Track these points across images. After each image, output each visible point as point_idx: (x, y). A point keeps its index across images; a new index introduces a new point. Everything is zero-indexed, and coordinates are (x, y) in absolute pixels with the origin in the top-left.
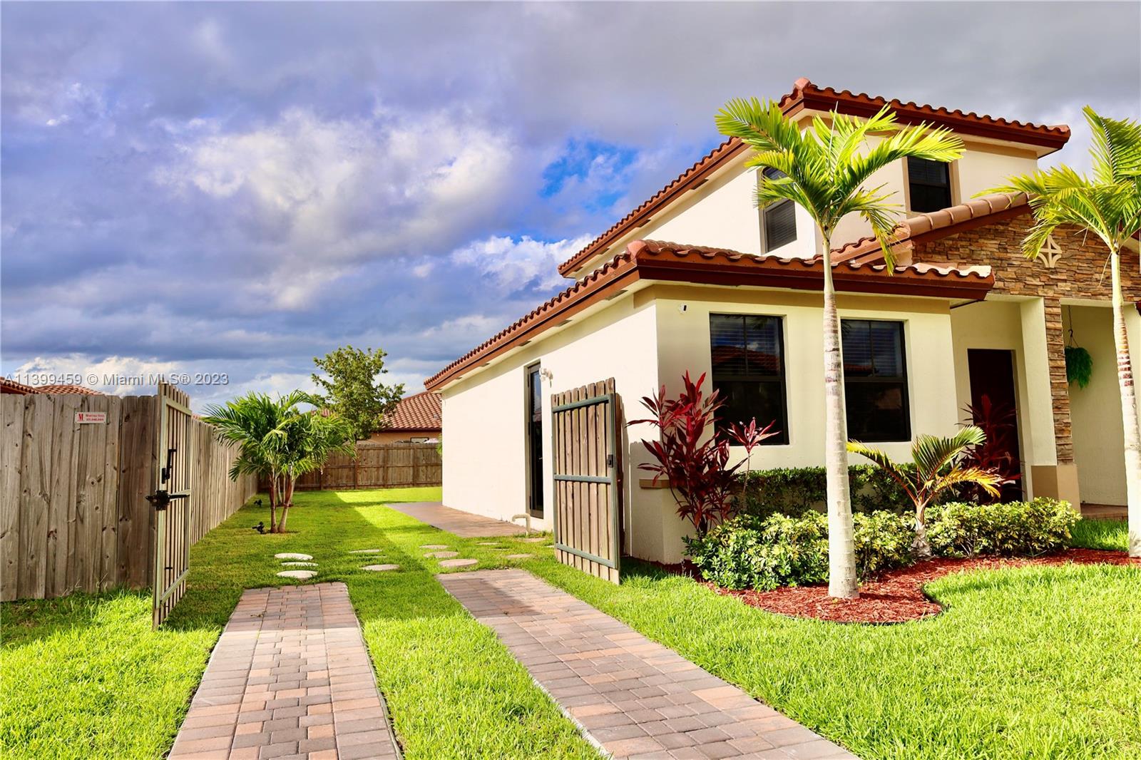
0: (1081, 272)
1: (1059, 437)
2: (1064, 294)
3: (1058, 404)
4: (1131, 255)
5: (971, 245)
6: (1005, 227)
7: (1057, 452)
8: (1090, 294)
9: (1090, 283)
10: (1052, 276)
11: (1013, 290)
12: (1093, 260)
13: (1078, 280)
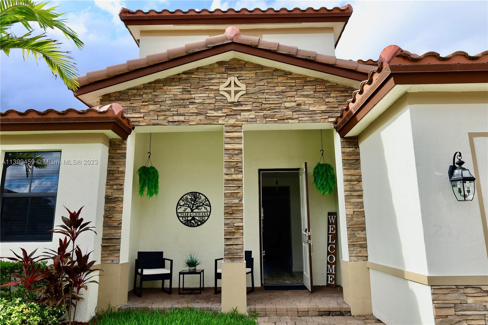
0: (269, 102)
1: (228, 239)
2: (247, 121)
3: (230, 210)
4: (328, 84)
5: (154, 91)
7: (225, 251)
8: (276, 119)
9: (279, 110)
10: (234, 108)
11: (192, 121)
12: (283, 92)
13: (265, 109)
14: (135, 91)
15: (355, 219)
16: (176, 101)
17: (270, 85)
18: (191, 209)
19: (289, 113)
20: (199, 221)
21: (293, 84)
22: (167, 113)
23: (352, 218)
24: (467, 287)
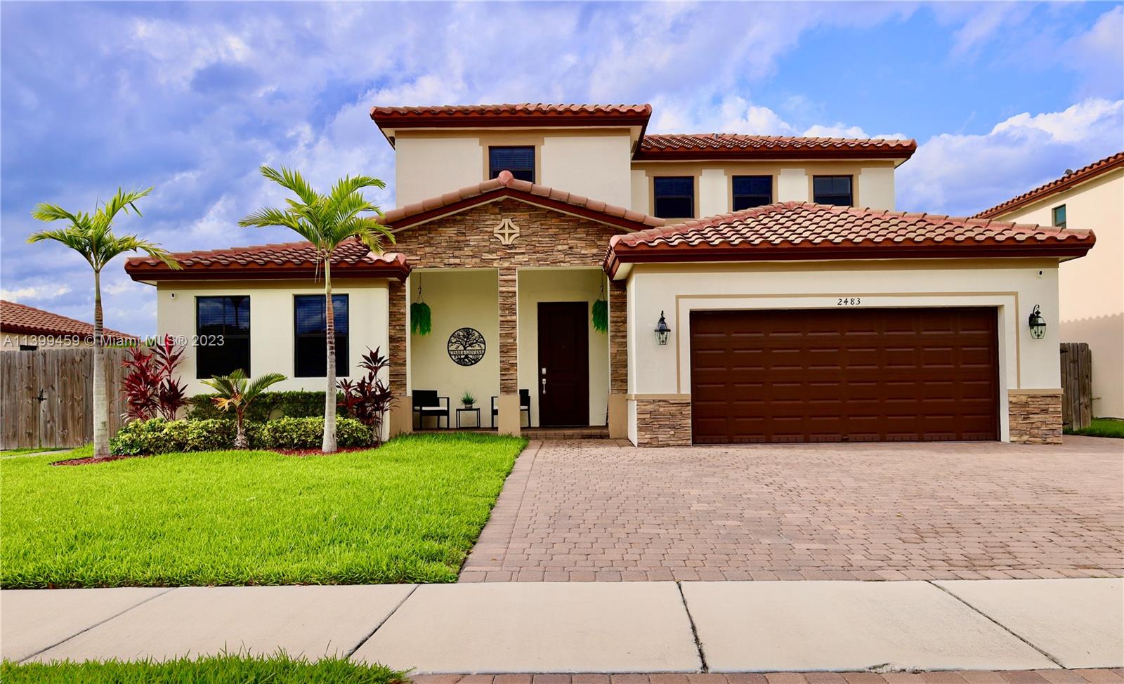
0: (542, 245)
2: (521, 264)
3: (505, 349)
5: (429, 233)
6: (463, 217)
7: (501, 387)
9: (551, 253)
10: (508, 251)
11: (468, 264)
12: (555, 235)
13: (538, 252)
14: (411, 233)
15: (618, 357)
16: (451, 243)
17: (543, 227)
18: (464, 347)
19: (561, 256)
20: (473, 360)
21: (566, 227)
22: (443, 255)
23: (616, 356)
24: (660, 401)
